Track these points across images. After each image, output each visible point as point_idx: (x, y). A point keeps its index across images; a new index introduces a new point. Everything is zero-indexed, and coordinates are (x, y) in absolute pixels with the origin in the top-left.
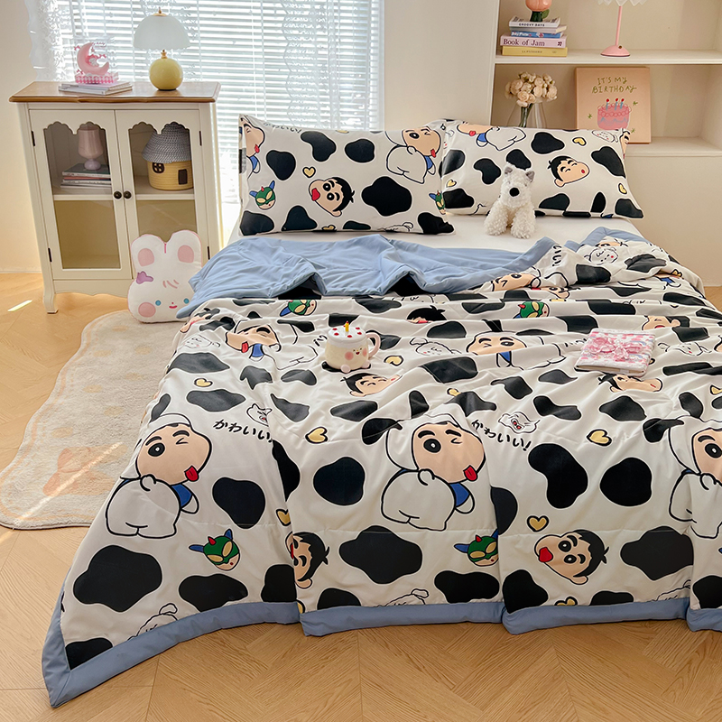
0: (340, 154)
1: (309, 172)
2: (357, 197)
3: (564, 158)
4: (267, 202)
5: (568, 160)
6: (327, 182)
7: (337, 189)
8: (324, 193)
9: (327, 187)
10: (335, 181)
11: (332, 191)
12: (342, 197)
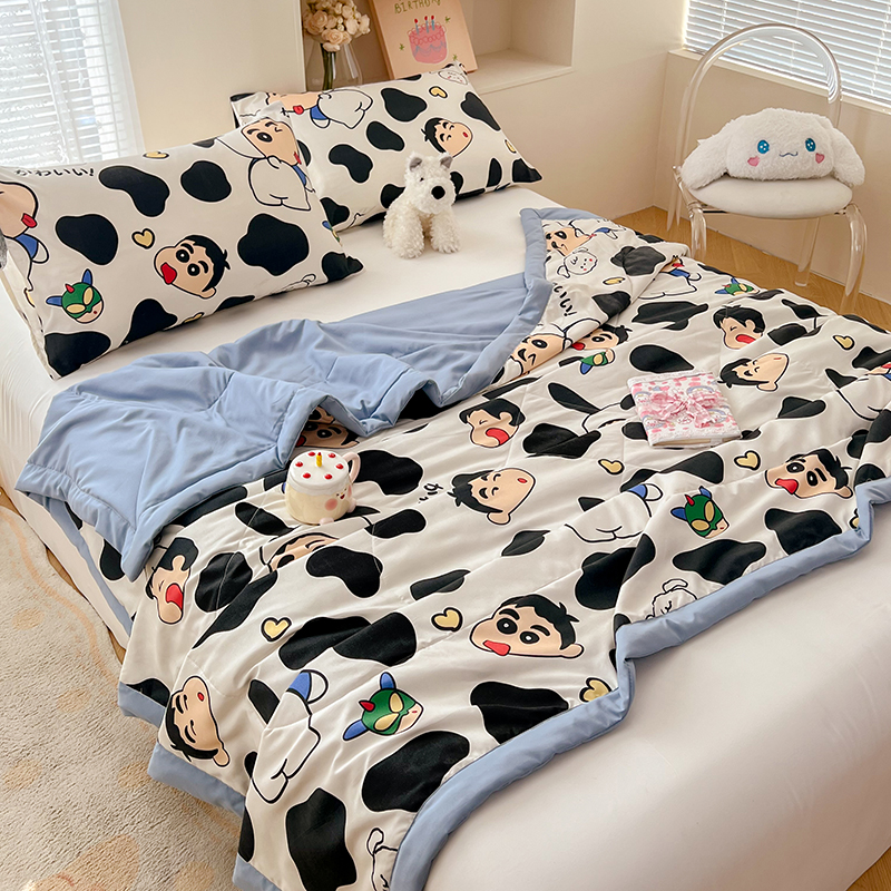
0: (178, 197)
1: (145, 239)
2: (233, 258)
3: (436, 121)
4: (88, 308)
5: (442, 122)
6: (180, 248)
7: (200, 254)
8: (181, 268)
9: (183, 256)
10: (191, 243)
11: (194, 259)
12: (211, 265)
